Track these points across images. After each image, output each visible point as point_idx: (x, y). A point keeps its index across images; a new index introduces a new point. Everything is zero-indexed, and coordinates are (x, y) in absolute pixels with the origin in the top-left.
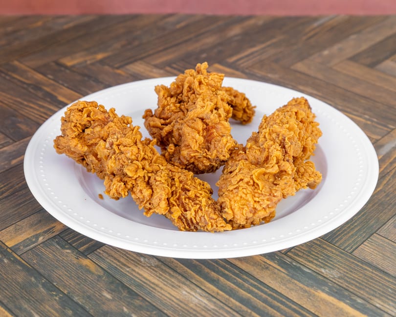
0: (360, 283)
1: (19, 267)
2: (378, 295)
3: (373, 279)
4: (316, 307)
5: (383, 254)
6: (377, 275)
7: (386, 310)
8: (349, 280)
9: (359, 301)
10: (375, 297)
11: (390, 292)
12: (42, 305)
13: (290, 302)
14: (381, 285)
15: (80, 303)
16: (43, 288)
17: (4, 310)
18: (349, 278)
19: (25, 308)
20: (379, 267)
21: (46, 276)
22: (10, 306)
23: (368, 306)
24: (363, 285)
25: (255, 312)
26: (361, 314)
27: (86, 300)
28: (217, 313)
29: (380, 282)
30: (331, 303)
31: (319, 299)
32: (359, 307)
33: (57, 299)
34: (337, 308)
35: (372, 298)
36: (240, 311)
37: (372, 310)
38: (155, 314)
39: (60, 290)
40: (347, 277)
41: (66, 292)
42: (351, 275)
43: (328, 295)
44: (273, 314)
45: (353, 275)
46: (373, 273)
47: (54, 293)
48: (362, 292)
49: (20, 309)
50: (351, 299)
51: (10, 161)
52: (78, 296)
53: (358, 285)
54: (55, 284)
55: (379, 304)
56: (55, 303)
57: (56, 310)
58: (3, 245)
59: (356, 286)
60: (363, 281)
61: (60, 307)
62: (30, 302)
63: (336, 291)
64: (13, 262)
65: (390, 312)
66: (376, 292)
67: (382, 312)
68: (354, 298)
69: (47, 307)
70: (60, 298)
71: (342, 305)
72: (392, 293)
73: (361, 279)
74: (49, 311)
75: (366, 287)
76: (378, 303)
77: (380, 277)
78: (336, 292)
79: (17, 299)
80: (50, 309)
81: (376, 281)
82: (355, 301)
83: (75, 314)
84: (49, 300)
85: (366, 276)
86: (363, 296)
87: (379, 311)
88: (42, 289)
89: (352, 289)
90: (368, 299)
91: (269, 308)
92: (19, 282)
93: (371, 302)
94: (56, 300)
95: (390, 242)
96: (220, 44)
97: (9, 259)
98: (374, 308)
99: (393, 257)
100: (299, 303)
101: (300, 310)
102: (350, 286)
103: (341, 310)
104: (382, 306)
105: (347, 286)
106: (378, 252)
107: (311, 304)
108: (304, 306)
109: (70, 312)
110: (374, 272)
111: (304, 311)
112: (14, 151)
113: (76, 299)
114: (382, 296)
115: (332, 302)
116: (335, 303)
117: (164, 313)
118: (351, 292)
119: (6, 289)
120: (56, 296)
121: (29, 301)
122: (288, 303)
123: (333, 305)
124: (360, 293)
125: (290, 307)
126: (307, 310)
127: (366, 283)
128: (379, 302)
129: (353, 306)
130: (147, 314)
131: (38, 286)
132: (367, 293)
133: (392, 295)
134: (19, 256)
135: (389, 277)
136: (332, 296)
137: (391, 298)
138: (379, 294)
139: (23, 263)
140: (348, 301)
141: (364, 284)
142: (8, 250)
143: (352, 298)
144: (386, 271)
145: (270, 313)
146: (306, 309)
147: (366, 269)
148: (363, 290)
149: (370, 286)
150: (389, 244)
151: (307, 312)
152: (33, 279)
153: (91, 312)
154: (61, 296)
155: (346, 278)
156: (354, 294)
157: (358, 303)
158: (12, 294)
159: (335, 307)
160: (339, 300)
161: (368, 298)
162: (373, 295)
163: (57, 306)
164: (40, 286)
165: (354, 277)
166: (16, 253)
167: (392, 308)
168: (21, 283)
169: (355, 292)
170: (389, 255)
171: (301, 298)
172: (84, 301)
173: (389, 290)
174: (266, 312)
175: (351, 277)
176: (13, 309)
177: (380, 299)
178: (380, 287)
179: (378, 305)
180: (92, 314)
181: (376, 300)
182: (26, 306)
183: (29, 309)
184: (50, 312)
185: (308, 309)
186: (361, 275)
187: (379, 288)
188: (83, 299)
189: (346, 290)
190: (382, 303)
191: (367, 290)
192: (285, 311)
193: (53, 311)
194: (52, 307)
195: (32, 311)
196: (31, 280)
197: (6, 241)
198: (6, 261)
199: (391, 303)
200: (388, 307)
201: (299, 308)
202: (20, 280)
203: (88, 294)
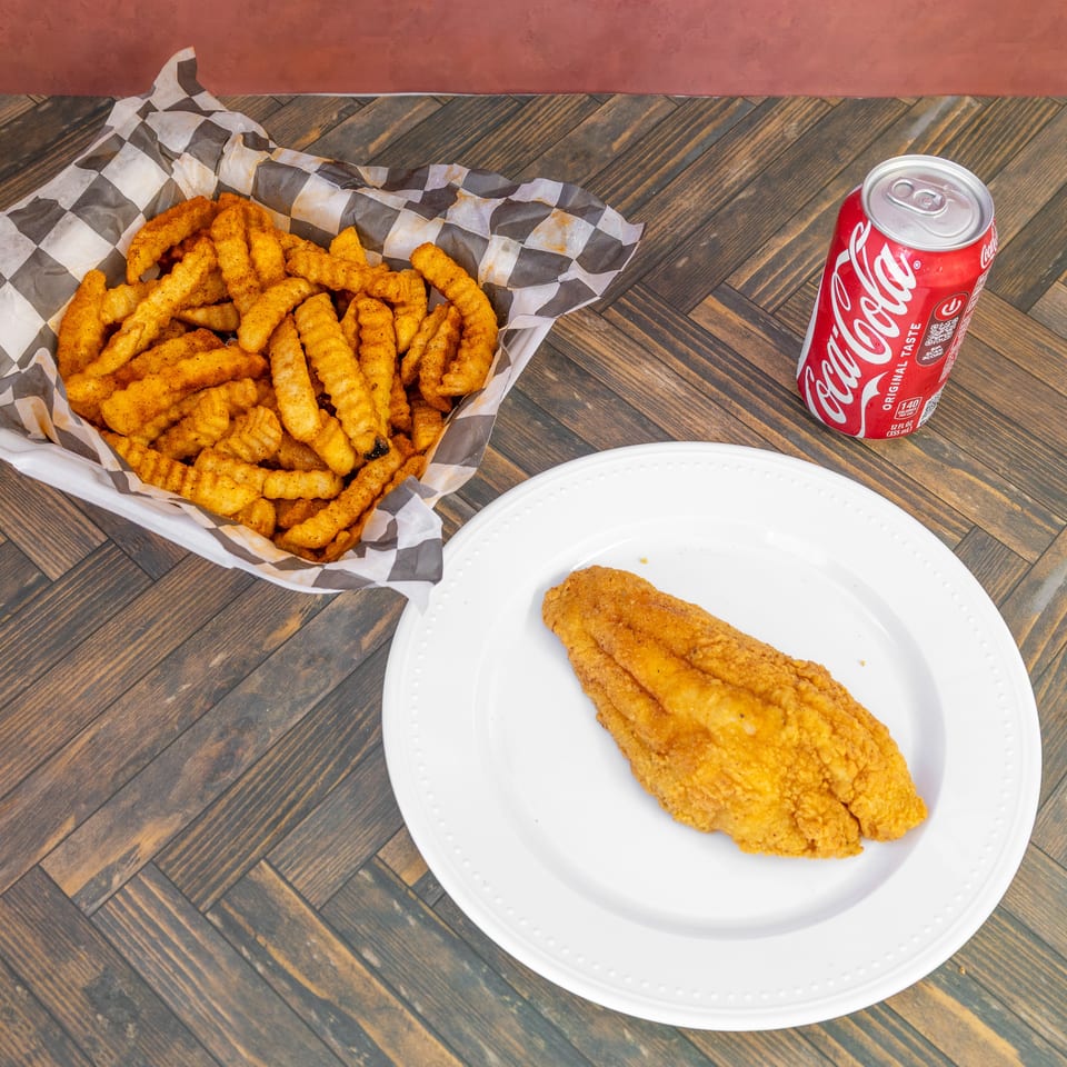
0: (995, 964)
1: (437, 937)
2: (1023, 992)
3: (1016, 953)
4: (926, 1021)
5: (1034, 890)
6: (1023, 943)
7: (1036, 1026)
8: (978, 956)
9: (995, 1006)
10: (1021, 996)
11: (1042, 984)
12: (493, 1027)
13: (886, 1011)
14: (1029, 966)
15: (554, 1022)
16: (487, 987)
17: (435, 1041)
18: (980, 952)
19: (468, 1035)
20: (1028, 923)
21: (486, 958)
22: (443, 1030)
23: (1009, 1016)
24: (999, 967)
25: (833, 1036)
26: (997, 1036)
27: (562, 1015)
28: (774, 1041)
29: (1028, 961)
30: (951, 1013)
31: (932, 1004)
32: (994, 1021)
33: (515, 1011)
34: (960, 1023)
35: (1016, 998)
36: (809, 1034)
37: (1013, 1027)
38: (676, 1045)
39: (517, 993)
40: (976, 949)
41: (525, 996)
42: (982, 945)
43: (946, 993)
44: (860, 1040)
45: (985, 943)
46: (1017, 938)
47: (508, 999)
48: (999, 985)
49: (460, 1036)
50: (983, 1001)
51: (358, 639)
52: (547, 1004)
53: (992, 967)
54: (504, 976)
55: (1026, 1013)
56: (514, 1023)
57: (517, 1037)
58: (398, 882)
59: (989, 969)
60: (1000, 959)
61: (523, 1031)
62: (473, 1021)
63: (958, 983)
64: (425, 923)
65: (1042, 1031)
66: (1019, 983)
67: (1029, 1031)
68: (987, 998)
69: (502, 1031)
70: (518, 1009)
71: (968, 1016)
72: (1047, 987)
73: (998, 953)
74: (507, 1041)
75: (1006, 972)
76: (1024, 1010)
77: (1029, 948)
78: (959, 986)
79: (451, 1014)
80: (507, 1036)
81: (1022, 957)
82: (988, 1005)
83: (550, 1047)
84: (501, 1016)
85: (1006, 945)
86: (1001, 995)
87: (1025, 1028)
88: (485, 989)
89: (984, 978)
90: (1009, 1002)
91: (854, 1025)
92: (444, 974)
93: (1013, 1007)
94: (513, 1014)
95: (1047, 860)
96: (711, 219)
97: (415, 916)
98: (1018, 1022)
99: (1050, 898)
100: (900, 1013)
101: (902, 1030)
102: (981, 972)
103: (966, 1027)
104: (1030, 1016)
105: (977, 972)
106: (1028, 885)
107: (920, 1015)
108: (909, 1020)
109: (541, 1044)
110: (1019, 936)
111: (908, 1031)
112: (359, 608)
113: (545, 1011)
114: (1031, 993)
115: (953, 1010)
116: (956, 1012)
117: (690, 1042)
118: (982, 986)
119: (429, 992)
120: (512, 1004)
121: (470, 1018)
122: (883, 1013)
123: (955, 1016)
124: (995, 986)
125: (885, 1023)
126: (914, 1028)
127: (1007, 964)
128: (1026, 1007)
129: (983, 1018)
130: (664, 1045)
131: (478, 983)
132: (1009, 987)
133: (1046, 991)
134: (431, 908)
135: (1042, 949)
136: (953, 994)
137: (1045, 999)
138: (1026, 988)
139: (442, 928)
140: (977, 1007)
141: (1002, 964)
142: (410, 892)
143: (984, 999)
144: (1037, 932)
145: (855, 1038)
146: (910, 1026)
147: (1006, 930)
148: (1002, 979)
149: (1012, 969)
150: (1044, 864)
151: (913, 1034)
152: (467, 966)
153: (575, 1040)
154: (520, 1004)
155: (974, 951)
156: (986, 989)
157: (993, 1010)
158: (438, 1001)
159: (958, 1020)
160: (964, 1004)
161: (1008, 998)
162: (1016, 992)
163: (519, 1031)
164: (482, 982)
165: (987, 948)
166: (424, 901)
167: (1045, 1022)
168: (448, 975)
169: (987, 985)
170: (1044, 894)
171: (903, 1002)
172: (559, 1017)
173: (1043, 980)
174: (849, 1035)
175: (982, 948)
176: (450, 1039)
177: (1027, 1001)
178: (1028, 971)
179: (1023, 1015)
180: (577, 1046)
181: (1021, 1002)
182: (468, 1030)
183: (475, 1037)
184: (510, 1044)
185: (915, 1026)
186: (998, 943)
187: (1026, 975)
188: (556, 1011)
189: (975, 980)
190: (1029, 1010)
191: (1007, 979)
192: (879, 1033)
193: (512, 1041)
194: (510, 1029)
195: (480, 1042)
196: (463, 968)
197: (402, 871)
198: (412, 922)
199: (1044, 1010)
200: (1039, 1019)
201: (901, 1025)
202: (445, 969)
203: (563, 999)
